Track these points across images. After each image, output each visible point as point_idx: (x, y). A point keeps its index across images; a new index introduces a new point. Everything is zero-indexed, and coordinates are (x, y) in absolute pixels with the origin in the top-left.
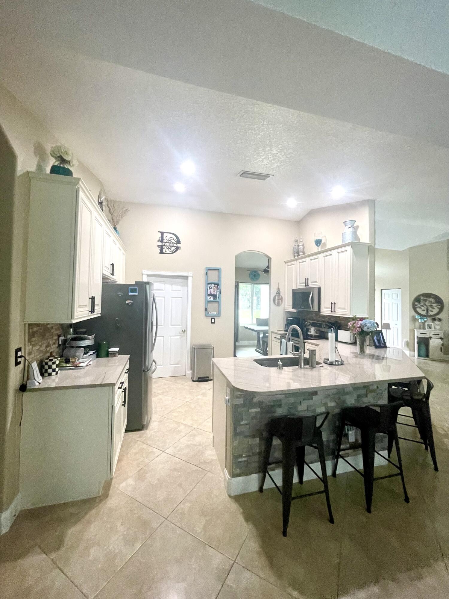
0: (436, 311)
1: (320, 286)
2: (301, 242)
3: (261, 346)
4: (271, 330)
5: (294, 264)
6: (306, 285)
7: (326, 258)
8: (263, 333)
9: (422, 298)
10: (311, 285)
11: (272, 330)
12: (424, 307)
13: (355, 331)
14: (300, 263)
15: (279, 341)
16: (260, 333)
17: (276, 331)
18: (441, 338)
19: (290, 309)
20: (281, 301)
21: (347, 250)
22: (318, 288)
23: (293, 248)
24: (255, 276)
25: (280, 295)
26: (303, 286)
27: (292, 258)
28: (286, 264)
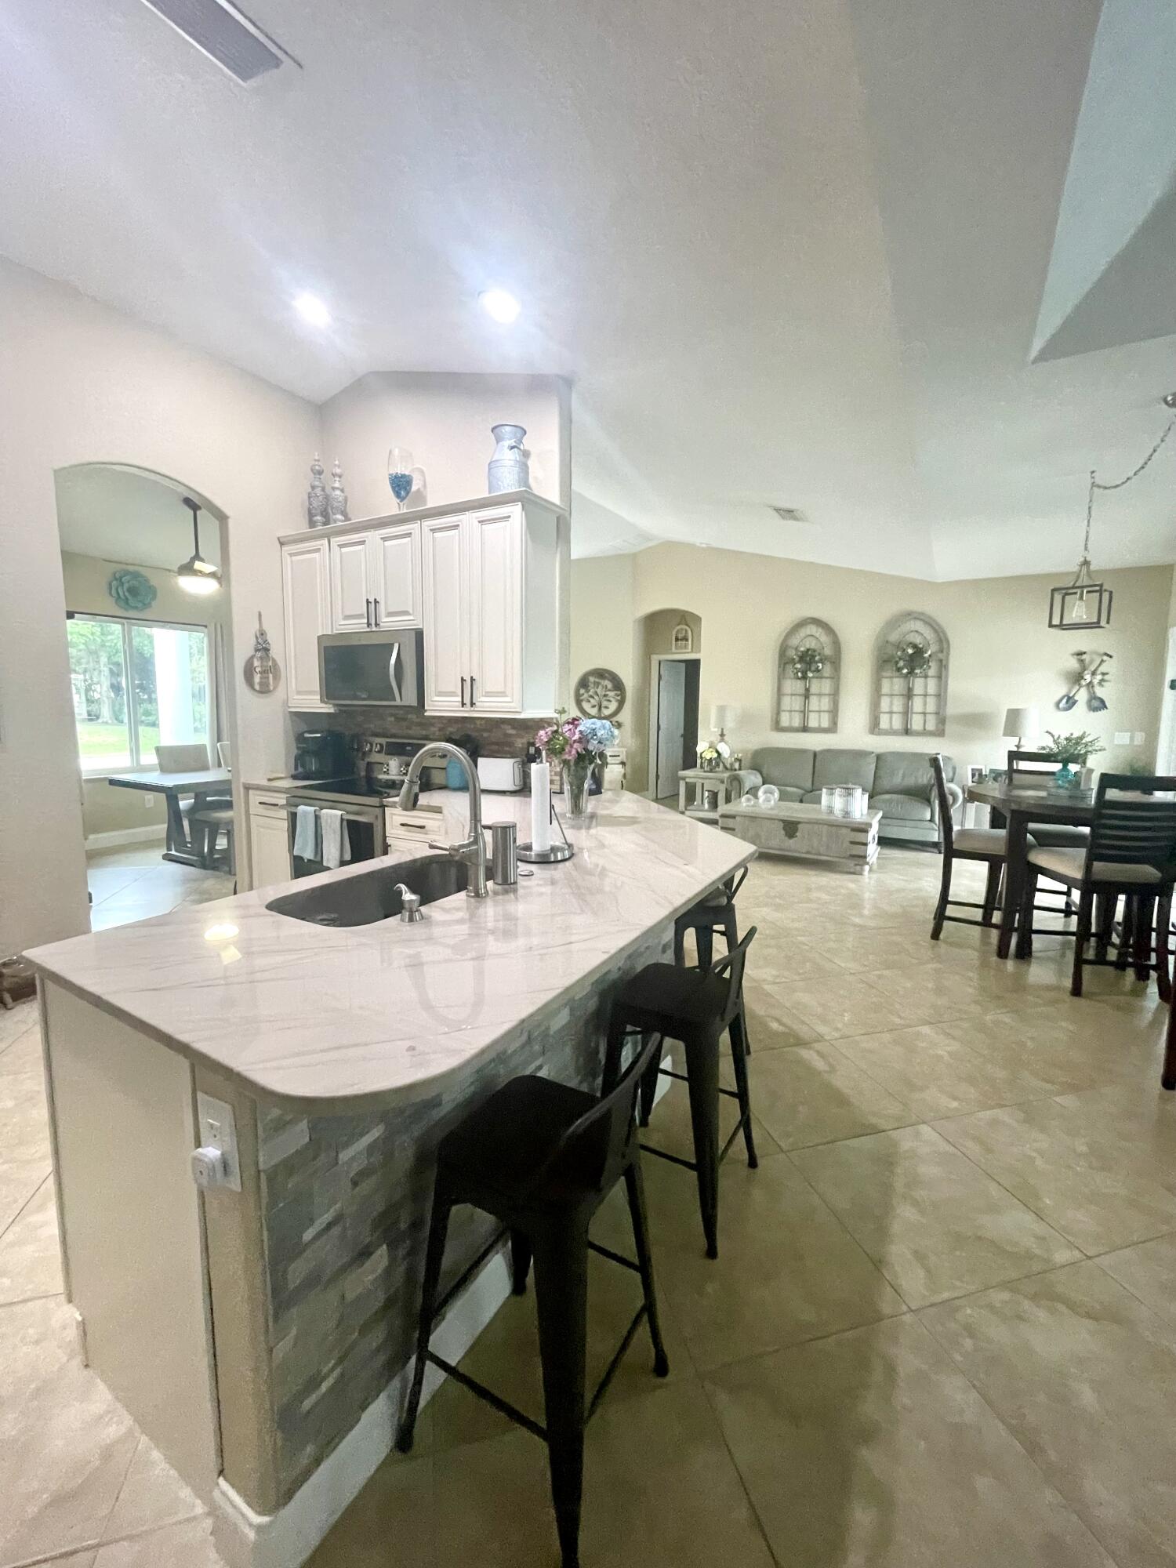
0: (613, 706)
1: (421, 627)
2: (337, 479)
3: (188, 839)
4: (242, 780)
5: (318, 550)
6: (369, 625)
7: (438, 535)
8: (193, 795)
9: (592, 679)
10: (388, 623)
11: (245, 778)
12: (593, 698)
13: (570, 752)
14: (341, 546)
15: (284, 814)
16: (180, 796)
17: (265, 783)
18: (623, 763)
19: (314, 703)
20: (275, 678)
21: (509, 517)
22: (416, 633)
23: (306, 497)
24: (133, 591)
25: (268, 656)
26: (358, 625)
27: (304, 528)
28: (285, 548)
